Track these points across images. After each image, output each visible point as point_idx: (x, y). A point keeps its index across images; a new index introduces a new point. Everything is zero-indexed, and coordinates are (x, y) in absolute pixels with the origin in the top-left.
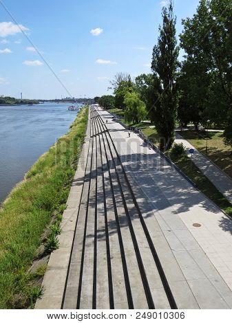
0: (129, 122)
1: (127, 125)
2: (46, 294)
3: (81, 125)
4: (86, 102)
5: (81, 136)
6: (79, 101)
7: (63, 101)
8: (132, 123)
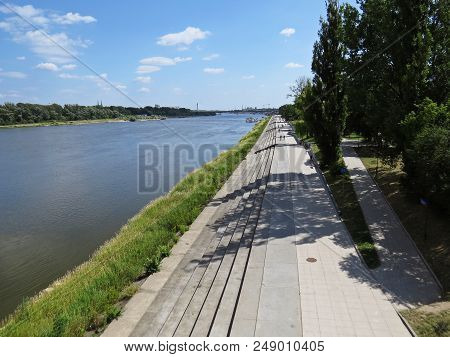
0: (302, 135)
1: (299, 139)
2: (125, 316)
3: (251, 138)
4: (270, 112)
5: (244, 152)
6: (261, 111)
7: (242, 111)
8: (305, 137)
